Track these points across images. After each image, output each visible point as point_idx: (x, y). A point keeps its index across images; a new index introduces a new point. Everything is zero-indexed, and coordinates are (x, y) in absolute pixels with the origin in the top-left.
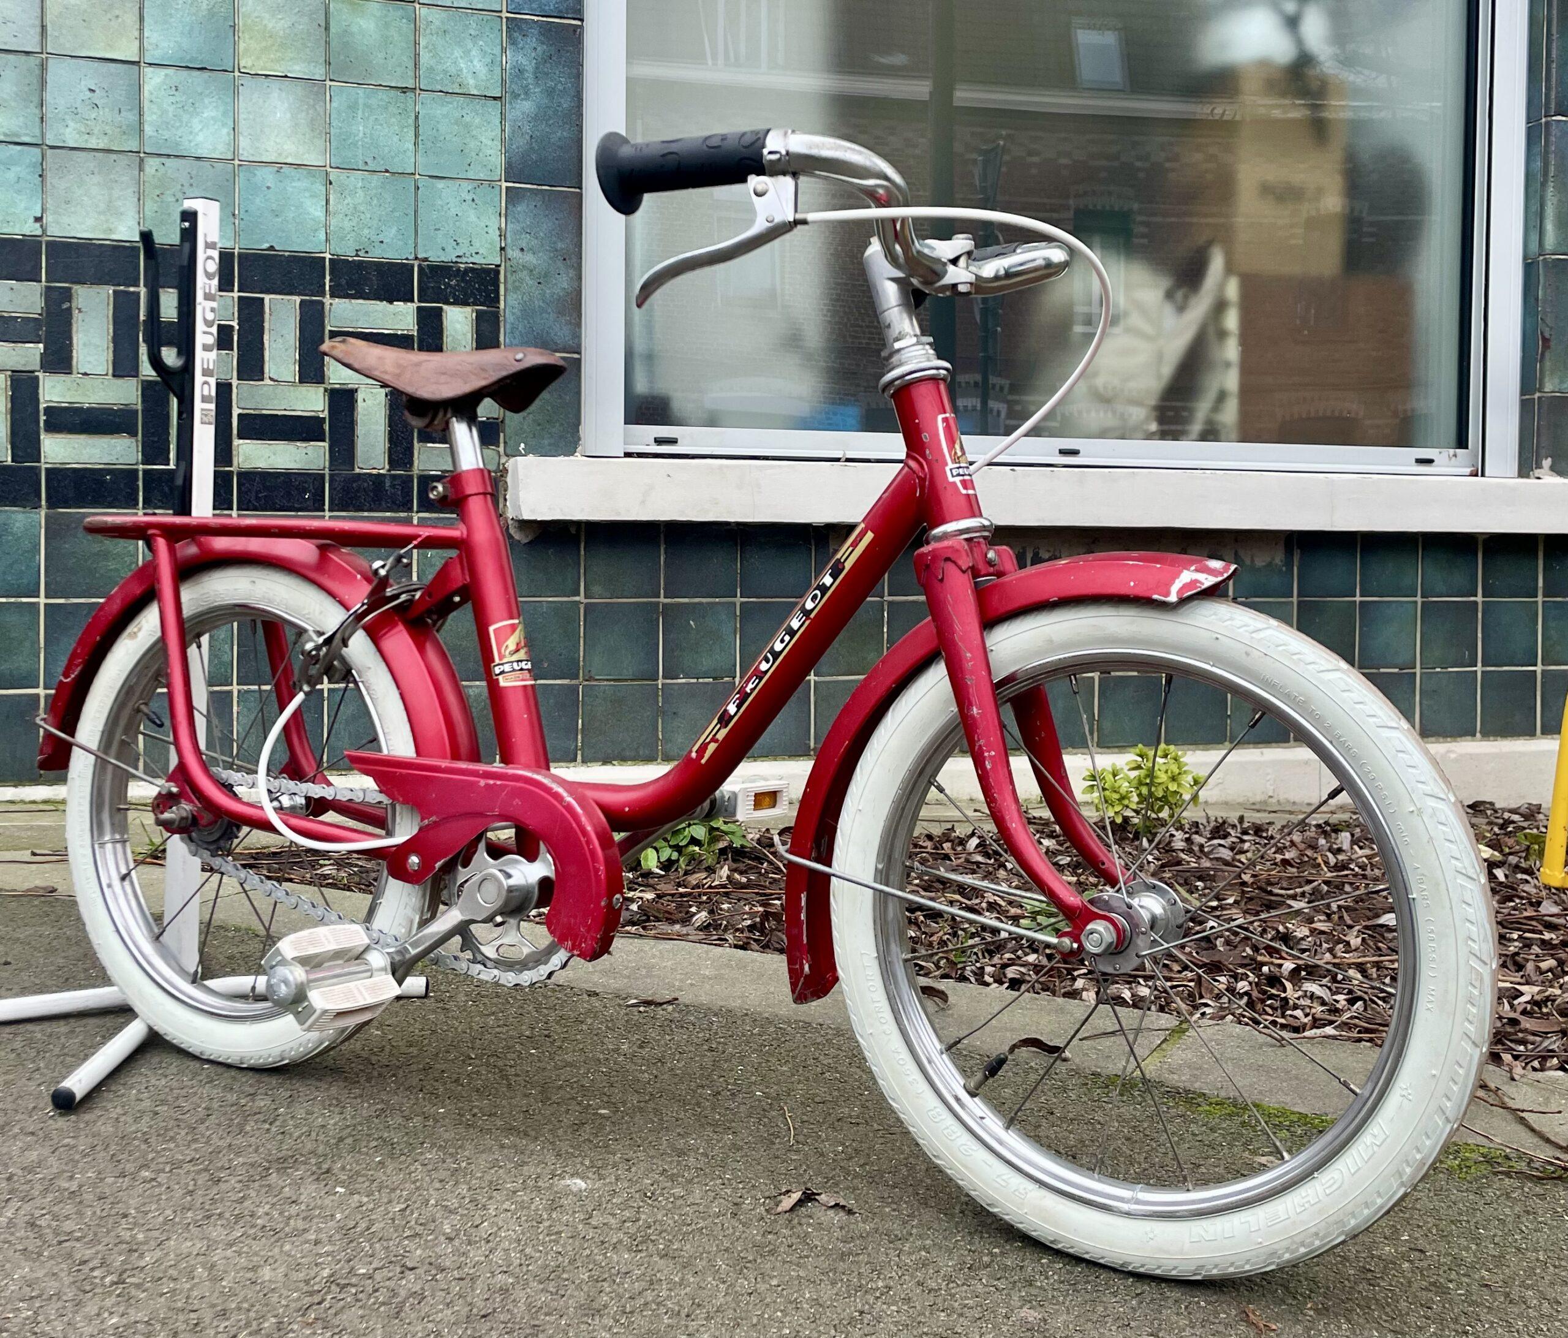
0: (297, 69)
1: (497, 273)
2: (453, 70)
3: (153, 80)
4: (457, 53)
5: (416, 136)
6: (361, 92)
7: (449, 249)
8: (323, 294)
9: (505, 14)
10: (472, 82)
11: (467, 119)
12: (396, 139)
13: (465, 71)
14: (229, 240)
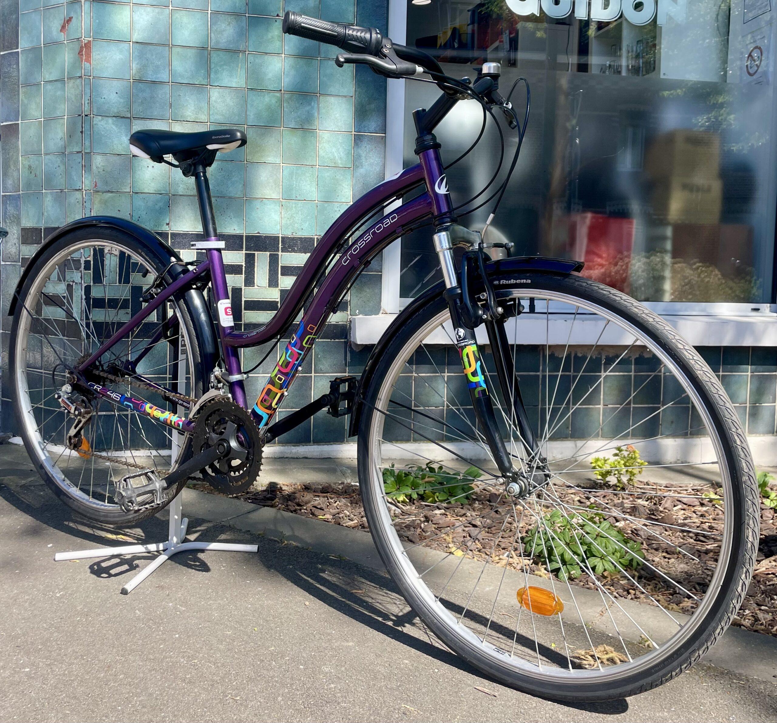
0: (269, 160)
3: (213, 166)
4: (334, 150)
5: (317, 185)
6: (295, 168)
8: (278, 251)
9: (353, 133)
10: (339, 162)
11: (337, 177)
12: (308, 186)
13: (337, 157)
14: (241, 230)
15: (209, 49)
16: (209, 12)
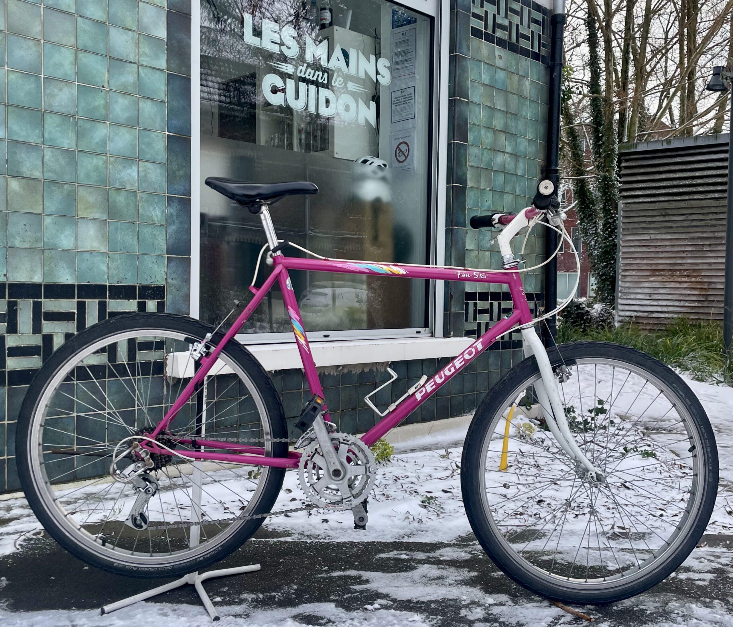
0: (97, 216)
1: (164, 287)
2: (150, 215)
3: (48, 220)
4: (151, 209)
5: (138, 239)
6: (119, 224)
7: (148, 280)
8: (106, 298)
9: (166, 195)
10: (156, 219)
11: (155, 232)
12: (131, 240)
13: (154, 215)
14: (73, 279)
15: (43, 111)
16: (43, 76)
